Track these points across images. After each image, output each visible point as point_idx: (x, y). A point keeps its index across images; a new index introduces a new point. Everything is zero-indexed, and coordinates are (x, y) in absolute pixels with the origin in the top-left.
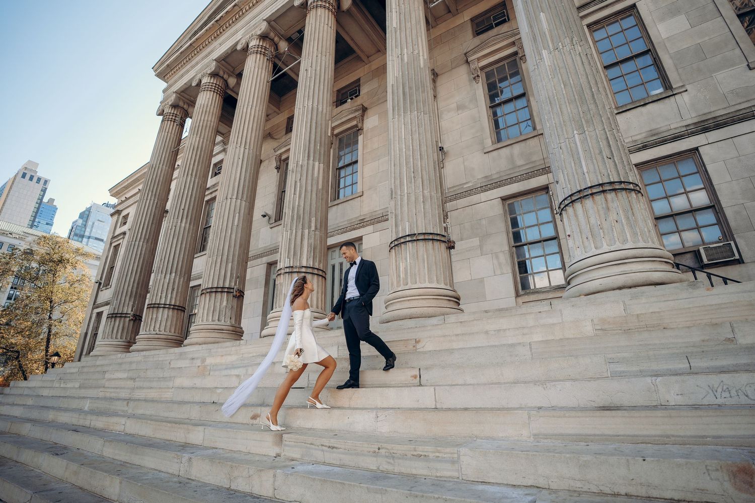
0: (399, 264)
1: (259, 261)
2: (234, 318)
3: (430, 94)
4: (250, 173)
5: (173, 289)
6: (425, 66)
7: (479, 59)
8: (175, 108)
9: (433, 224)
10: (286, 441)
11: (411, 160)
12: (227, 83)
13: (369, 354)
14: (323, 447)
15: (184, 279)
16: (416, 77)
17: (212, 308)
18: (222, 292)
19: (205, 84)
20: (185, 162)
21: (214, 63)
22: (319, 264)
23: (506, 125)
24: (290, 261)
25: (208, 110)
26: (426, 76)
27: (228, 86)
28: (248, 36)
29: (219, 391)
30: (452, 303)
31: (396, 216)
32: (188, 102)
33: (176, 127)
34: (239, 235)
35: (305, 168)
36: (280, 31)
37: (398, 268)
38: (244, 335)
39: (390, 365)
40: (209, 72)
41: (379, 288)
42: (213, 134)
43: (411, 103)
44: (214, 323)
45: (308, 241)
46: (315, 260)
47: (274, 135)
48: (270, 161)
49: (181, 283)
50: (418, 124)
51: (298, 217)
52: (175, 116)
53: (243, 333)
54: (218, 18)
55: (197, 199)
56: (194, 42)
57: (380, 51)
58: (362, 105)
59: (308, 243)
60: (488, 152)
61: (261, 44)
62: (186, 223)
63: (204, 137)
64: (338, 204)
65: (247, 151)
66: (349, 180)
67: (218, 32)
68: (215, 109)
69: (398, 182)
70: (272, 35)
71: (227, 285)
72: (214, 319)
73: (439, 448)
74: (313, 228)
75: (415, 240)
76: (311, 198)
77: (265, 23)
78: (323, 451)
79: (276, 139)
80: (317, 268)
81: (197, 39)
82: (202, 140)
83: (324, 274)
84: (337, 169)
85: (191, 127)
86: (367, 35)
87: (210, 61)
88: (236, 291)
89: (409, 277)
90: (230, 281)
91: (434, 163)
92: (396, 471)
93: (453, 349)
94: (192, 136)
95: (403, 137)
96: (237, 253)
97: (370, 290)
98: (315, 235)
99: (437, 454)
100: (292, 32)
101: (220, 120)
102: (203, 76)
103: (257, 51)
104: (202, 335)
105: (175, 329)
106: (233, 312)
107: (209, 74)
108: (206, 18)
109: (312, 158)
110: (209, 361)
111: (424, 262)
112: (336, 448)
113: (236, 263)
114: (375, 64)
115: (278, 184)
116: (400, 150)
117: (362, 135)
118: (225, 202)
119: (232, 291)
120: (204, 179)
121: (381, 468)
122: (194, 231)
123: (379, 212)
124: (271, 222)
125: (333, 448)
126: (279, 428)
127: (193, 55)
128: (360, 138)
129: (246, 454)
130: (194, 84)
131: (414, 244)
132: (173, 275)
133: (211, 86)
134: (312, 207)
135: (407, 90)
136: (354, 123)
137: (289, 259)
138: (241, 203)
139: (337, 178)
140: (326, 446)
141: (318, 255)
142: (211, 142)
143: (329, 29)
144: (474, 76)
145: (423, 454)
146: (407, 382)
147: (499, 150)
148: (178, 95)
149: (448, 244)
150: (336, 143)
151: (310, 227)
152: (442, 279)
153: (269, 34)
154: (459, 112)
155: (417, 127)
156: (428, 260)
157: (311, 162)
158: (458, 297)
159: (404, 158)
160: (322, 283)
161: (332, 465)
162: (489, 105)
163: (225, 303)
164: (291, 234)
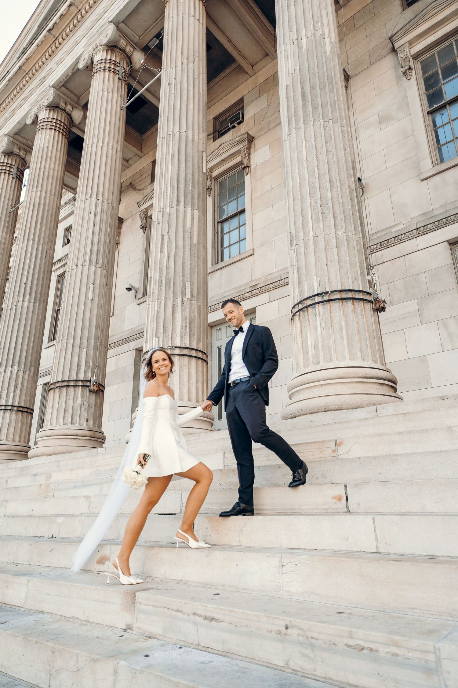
0: (306, 335)
1: (125, 347)
2: (92, 420)
3: (341, 94)
4: (106, 231)
5: (16, 386)
6: (332, 53)
7: (411, 43)
8: (9, 156)
9: (352, 278)
10: (140, 603)
11: (318, 189)
12: (71, 118)
13: (267, 463)
14: (196, 617)
15: (30, 373)
16: (321, 70)
17: (63, 408)
18: (75, 386)
19: (42, 120)
20: (25, 223)
21: (52, 91)
22: (198, 344)
23: (453, 135)
24: (159, 340)
25: (49, 154)
26: (334, 67)
27: (72, 122)
28: (91, 48)
29: (60, 520)
30: (385, 388)
31: (299, 269)
32: (25, 147)
33: (12, 182)
34: (95, 312)
35: (174, 217)
36: (133, 38)
37: (304, 341)
38: (105, 441)
39: (300, 480)
40: (46, 104)
41: (277, 365)
42: (58, 186)
43: (314, 108)
44: (67, 427)
45: (182, 314)
46: (192, 338)
47: (137, 185)
48: (133, 220)
49: (26, 377)
50: (325, 138)
51: (168, 282)
52: (10, 167)
53: (104, 438)
54: (50, 26)
55: (42, 271)
56: (24, 64)
57: (268, 55)
58: (248, 134)
59: (182, 317)
60: (426, 179)
61: (109, 57)
62: (29, 301)
63: (46, 190)
64: (221, 268)
65: (100, 202)
66: (234, 236)
67: (54, 48)
68: (58, 153)
69: (300, 222)
70: (122, 43)
71: (81, 377)
72: (66, 422)
73: (396, 638)
74: (188, 296)
75: (326, 301)
76: (183, 256)
77: (112, 27)
78: (196, 623)
79: (139, 190)
80: (196, 348)
81: (27, 60)
82: (43, 194)
83: (205, 356)
84: (218, 223)
85: (29, 178)
86: (249, 31)
87: (46, 88)
88: (94, 385)
89: (321, 353)
90: (86, 372)
91: (351, 191)
92: (318, 673)
93: (397, 455)
94: (31, 189)
95: (305, 158)
96: (93, 335)
97: (266, 367)
98: (191, 304)
99: (395, 650)
100: (148, 38)
101: (66, 170)
102: (39, 110)
103: (105, 67)
104: (51, 442)
105: (20, 437)
106: (91, 412)
107: (47, 107)
108: (35, 28)
109: (182, 203)
110: (56, 477)
111: (341, 331)
112: (217, 620)
113: (92, 348)
114: (262, 76)
115: (145, 247)
116: (301, 177)
117: (249, 175)
118: (75, 270)
119: (88, 384)
120: (49, 244)
121: (292, 665)
122: (41, 311)
123: (277, 274)
124: (138, 297)
125: (212, 619)
126: (132, 580)
127: (24, 82)
128: (247, 179)
129: (84, 623)
130: (29, 122)
131: (325, 306)
132: (16, 367)
133: (51, 122)
134: (186, 268)
135: (308, 90)
136: (238, 159)
137: (158, 337)
138: (95, 270)
139: (220, 234)
140: (200, 616)
141: (196, 332)
142: (56, 197)
143: (197, 22)
144: (404, 70)
145: (367, 645)
146: (326, 507)
147: (444, 173)
148: (12, 139)
149: (375, 305)
150: (216, 189)
151: (183, 295)
152: (370, 355)
153: (118, 41)
154: (383, 126)
155: (324, 142)
156: (347, 328)
157: (181, 208)
158: (394, 379)
159: (308, 188)
160: (203, 368)
161: (210, 650)
162: (427, 109)
163: (79, 401)
164: (160, 304)
